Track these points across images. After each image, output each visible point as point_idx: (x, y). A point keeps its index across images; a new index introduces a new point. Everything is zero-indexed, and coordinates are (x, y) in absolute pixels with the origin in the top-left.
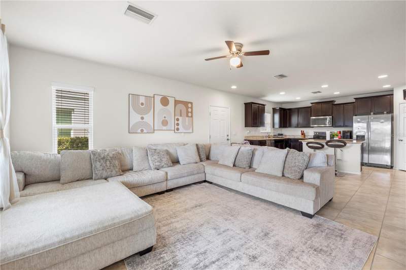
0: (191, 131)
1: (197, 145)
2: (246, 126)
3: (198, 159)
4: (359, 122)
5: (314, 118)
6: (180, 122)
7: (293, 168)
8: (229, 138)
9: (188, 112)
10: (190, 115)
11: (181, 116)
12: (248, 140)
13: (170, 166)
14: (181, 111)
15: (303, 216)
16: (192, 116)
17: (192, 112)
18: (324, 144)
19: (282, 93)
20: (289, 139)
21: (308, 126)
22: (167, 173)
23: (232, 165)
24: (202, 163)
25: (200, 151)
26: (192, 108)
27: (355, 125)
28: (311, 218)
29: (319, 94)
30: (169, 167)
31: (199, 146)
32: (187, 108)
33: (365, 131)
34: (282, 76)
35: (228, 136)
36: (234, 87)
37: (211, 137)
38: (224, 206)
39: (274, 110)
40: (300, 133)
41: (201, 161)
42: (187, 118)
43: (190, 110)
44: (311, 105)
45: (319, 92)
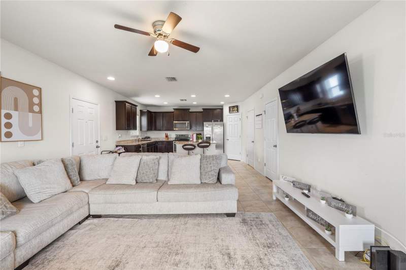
0: (38, 136)
1: (63, 161)
2: (117, 129)
3: (68, 185)
4: (207, 127)
5: (176, 122)
6: (14, 121)
7: (210, 173)
8: (99, 144)
9: (31, 105)
10: (36, 108)
11: (16, 109)
12: (122, 146)
13: (12, 214)
14: (16, 100)
15: (228, 218)
16: (40, 112)
17: (40, 105)
18: (196, 145)
19: (157, 96)
20: (156, 142)
21: (171, 129)
22: (15, 234)
23: (134, 183)
24: (76, 189)
25: (70, 171)
26: (40, 97)
27: (205, 129)
28: (234, 216)
29: (184, 102)
30: (8, 216)
31: (67, 162)
32: (31, 96)
33: (211, 133)
34: (174, 79)
35: (97, 142)
36: (111, 78)
37: (74, 145)
38: (154, 245)
39: (142, 113)
40: (164, 136)
41: (73, 186)
42: (31, 114)
43: (36, 100)
44: (173, 111)
45: (186, 100)
